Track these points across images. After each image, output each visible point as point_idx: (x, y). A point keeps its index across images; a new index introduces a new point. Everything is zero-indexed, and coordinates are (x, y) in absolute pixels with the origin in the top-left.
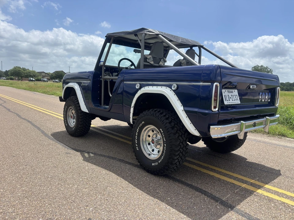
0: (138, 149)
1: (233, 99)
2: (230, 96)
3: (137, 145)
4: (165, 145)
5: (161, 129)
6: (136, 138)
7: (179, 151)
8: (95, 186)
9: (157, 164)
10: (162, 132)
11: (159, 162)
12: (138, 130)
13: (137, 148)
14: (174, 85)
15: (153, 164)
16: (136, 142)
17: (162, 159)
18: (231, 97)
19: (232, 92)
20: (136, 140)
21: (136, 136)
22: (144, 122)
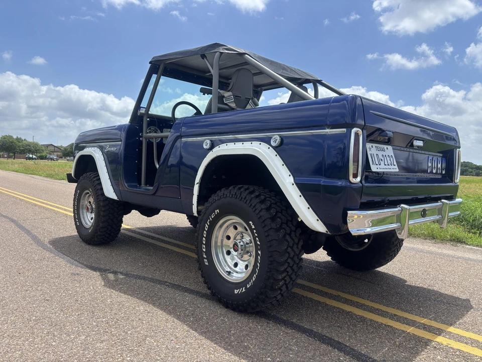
0: (207, 264)
1: (386, 163)
2: (381, 157)
3: (205, 256)
4: (259, 252)
5: (251, 222)
6: (204, 242)
7: (287, 264)
8: (121, 337)
9: (244, 290)
10: (253, 227)
11: (248, 287)
12: (207, 226)
13: (206, 260)
14: (276, 138)
15: (236, 292)
16: (204, 250)
17: (254, 279)
18: (383, 159)
19: (383, 150)
20: (204, 246)
21: (204, 239)
22: (218, 210)
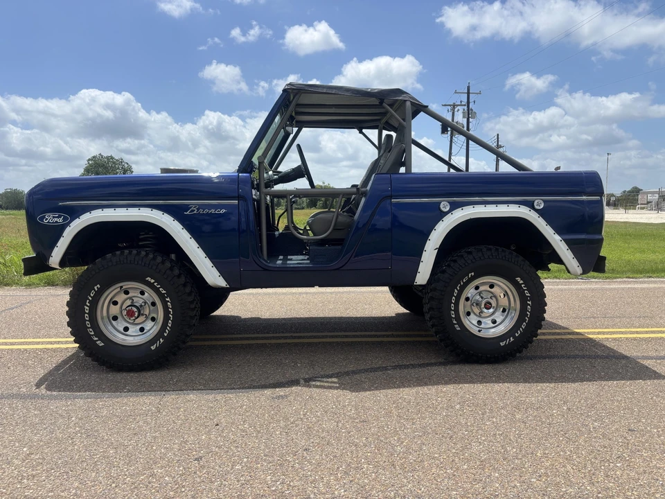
0: (459, 329)
3: (455, 322)
4: (530, 303)
6: (453, 309)
9: (511, 340)
10: (522, 282)
11: (517, 335)
13: (457, 326)
16: (453, 317)
17: (523, 327)
20: (453, 313)
21: (453, 305)
22: (473, 274)
